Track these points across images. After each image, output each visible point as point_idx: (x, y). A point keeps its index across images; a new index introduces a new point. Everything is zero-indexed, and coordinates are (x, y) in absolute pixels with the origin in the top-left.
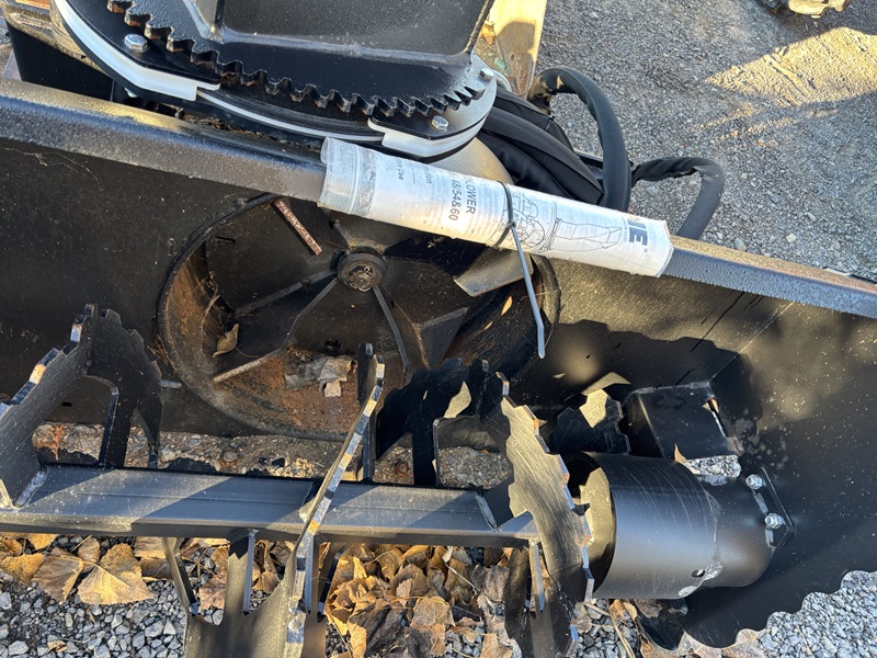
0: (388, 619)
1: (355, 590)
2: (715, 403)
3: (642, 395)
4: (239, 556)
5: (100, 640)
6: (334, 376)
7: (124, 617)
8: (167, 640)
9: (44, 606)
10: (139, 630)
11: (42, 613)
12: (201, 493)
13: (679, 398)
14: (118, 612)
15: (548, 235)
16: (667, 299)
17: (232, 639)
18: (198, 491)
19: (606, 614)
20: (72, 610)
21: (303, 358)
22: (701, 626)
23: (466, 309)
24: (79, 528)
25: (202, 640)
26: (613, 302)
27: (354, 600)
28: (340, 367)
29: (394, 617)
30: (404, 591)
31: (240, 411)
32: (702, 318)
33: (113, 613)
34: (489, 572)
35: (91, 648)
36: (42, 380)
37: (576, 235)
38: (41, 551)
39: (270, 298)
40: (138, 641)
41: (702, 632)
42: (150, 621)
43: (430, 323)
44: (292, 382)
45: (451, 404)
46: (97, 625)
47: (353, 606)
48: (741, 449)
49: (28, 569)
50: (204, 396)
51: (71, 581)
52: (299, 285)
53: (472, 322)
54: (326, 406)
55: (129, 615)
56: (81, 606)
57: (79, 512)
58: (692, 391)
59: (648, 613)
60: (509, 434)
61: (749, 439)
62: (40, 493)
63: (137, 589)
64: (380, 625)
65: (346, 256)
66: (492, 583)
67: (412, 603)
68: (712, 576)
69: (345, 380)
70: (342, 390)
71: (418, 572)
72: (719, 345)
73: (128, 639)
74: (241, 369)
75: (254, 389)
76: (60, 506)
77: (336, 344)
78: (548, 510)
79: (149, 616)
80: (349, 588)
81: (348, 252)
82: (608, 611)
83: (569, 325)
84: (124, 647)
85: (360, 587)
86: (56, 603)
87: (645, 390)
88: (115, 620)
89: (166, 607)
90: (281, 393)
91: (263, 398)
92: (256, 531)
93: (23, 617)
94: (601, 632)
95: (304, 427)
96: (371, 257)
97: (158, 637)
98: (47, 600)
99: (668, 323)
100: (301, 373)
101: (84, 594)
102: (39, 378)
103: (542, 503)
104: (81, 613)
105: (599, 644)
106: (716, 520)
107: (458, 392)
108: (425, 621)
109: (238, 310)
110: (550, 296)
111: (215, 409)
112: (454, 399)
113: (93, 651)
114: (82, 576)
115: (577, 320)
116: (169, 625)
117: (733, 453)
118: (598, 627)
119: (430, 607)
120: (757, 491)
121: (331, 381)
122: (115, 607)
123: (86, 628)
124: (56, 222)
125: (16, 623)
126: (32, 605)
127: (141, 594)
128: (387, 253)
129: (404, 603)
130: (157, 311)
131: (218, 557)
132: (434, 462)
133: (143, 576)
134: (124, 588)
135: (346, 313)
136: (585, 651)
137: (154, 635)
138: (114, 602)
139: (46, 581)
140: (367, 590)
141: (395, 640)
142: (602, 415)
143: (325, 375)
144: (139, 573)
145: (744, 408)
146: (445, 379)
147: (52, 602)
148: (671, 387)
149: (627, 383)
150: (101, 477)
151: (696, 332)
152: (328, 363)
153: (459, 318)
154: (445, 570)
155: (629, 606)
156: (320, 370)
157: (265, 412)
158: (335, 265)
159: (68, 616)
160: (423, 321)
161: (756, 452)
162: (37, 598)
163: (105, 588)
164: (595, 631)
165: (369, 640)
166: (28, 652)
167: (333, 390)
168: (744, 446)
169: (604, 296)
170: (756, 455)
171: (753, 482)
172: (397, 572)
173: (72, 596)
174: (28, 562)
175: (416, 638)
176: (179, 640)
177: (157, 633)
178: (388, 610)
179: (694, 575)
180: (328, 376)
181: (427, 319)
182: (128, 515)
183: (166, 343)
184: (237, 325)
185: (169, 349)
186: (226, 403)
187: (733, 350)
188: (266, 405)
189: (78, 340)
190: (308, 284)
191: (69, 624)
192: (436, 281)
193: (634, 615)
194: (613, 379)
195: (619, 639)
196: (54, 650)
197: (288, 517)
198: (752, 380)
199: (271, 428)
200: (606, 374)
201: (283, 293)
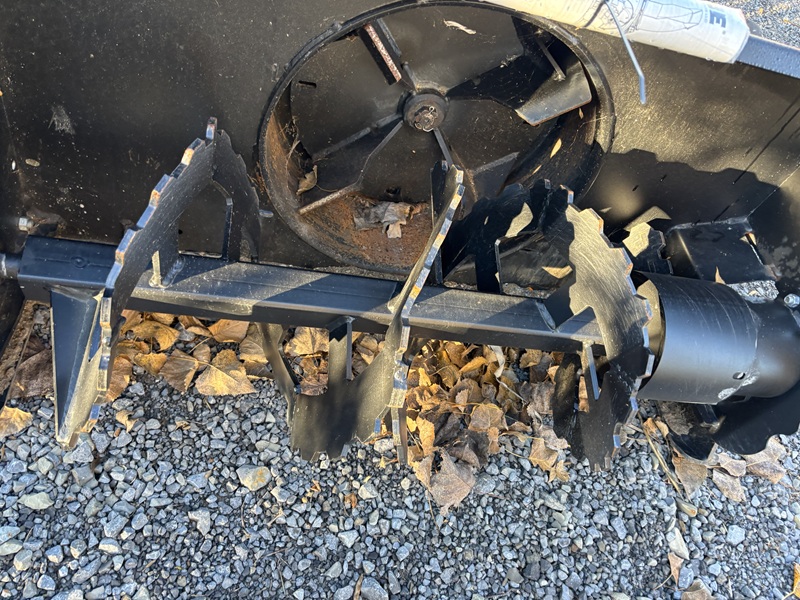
0: (450, 420)
1: (421, 395)
2: (752, 237)
3: (681, 230)
4: (339, 340)
5: (215, 423)
6: (396, 218)
7: (233, 407)
8: (269, 426)
9: (170, 395)
10: (246, 417)
11: (168, 400)
12: (307, 284)
13: (717, 232)
14: (229, 402)
15: (637, 13)
16: (716, 126)
17: (338, 401)
18: (304, 283)
19: (640, 430)
20: (192, 399)
21: (367, 205)
22: (732, 436)
23: (516, 154)
24: (210, 308)
25: (310, 408)
26: (664, 129)
27: (421, 403)
28: (401, 212)
29: (454, 419)
30: (462, 399)
31: (320, 243)
32: (746, 147)
33: (224, 403)
34: (537, 387)
35: (209, 428)
36: (191, 163)
37: (662, 15)
38: (164, 352)
39: (343, 143)
40: (246, 426)
41: (733, 442)
42: (254, 411)
43: (482, 168)
44: (360, 224)
45: (512, 224)
46: (213, 412)
47: (420, 408)
48: (779, 274)
49: (155, 365)
50: (292, 225)
51: (190, 376)
52: (368, 130)
53: (520, 168)
54: (389, 245)
55: (238, 405)
56: (198, 396)
57: (211, 293)
58: (730, 226)
59: (679, 431)
60: (573, 238)
61: (788, 264)
62: (180, 277)
63: (243, 384)
64: (443, 425)
65: (413, 97)
66: (539, 397)
67: (470, 409)
68: (750, 382)
69: (404, 223)
70: (402, 233)
71: (473, 385)
72: (761, 177)
73: (238, 424)
74: (324, 201)
75: (330, 226)
76: (197, 287)
77: (396, 192)
78: (610, 300)
79: (253, 408)
80: (416, 393)
81: (414, 94)
82: (642, 428)
83: (621, 154)
84: (235, 430)
85: (425, 392)
86: (178, 394)
87: (685, 226)
88: (227, 408)
89: (266, 401)
90: (352, 232)
91: (337, 234)
92: (352, 319)
93: (154, 402)
94: (636, 445)
95: (372, 261)
96: (435, 97)
97: (262, 424)
98: (171, 391)
99: (714, 153)
100: (367, 217)
101: (201, 386)
102: (189, 160)
103: (603, 295)
104: (199, 401)
105: (634, 455)
106: (757, 331)
107: (519, 213)
108: (481, 425)
109: (315, 156)
110: (606, 122)
111: (300, 238)
112: (515, 219)
113: (211, 432)
114: (198, 374)
115: (628, 150)
116: (270, 415)
117: (770, 279)
118: (632, 441)
119: (485, 413)
120: (794, 309)
121: (394, 222)
122: (226, 398)
123: (204, 413)
124: (182, 47)
125: (149, 406)
126: (160, 394)
127: (246, 389)
128: (450, 94)
129: (462, 409)
130: (258, 139)
131: (305, 364)
132: (497, 275)
133: (248, 374)
134: (233, 383)
135: (407, 158)
136: (621, 459)
137: (258, 421)
138: (226, 393)
139: (170, 376)
140: (432, 395)
141: (456, 438)
142: (645, 244)
143: (388, 217)
144: (244, 372)
145: (782, 237)
146: (506, 203)
147: (175, 392)
148: (709, 223)
149: (667, 217)
150: (226, 267)
151: (739, 163)
152: (390, 207)
153: (509, 163)
154: (497, 385)
155: (661, 424)
156: (384, 213)
157: (340, 246)
158: (401, 109)
159: (189, 403)
160: (474, 168)
161: (794, 275)
162: (163, 388)
163: (218, 382)
164: (630, 444)
165: (436, 433)
166: (161, 428)
167: (395, 232)
168: (783, 271)
169: (656, 123)
170: (794, 278)
171: (791, 300)
172: (455, 383)
173: (191, 388)
174: (155, 359)
175: (473, 438)
176: (279, 427)
177: (261, 421)
178: (448, 414)
179: (735, 377)
180: (391, 218)
181: (481, 164)
182: (250, 297)
183: (264, 170)
184: (315, 167)
185: (266, 177)
186: (310, 234)
187: (774, 183)
188: (341, 240)
189: (212, 137)
190: (377, 128)
191: (191, 409)
192: (491, 124)
193: (666, 432)
194: (655, 213)
195: (652, 452)
196: (181, 428)
197: (378, 308)
198: (791, 209)
199: (345, 260)
200: (649, 208)
201: (355, 138)
